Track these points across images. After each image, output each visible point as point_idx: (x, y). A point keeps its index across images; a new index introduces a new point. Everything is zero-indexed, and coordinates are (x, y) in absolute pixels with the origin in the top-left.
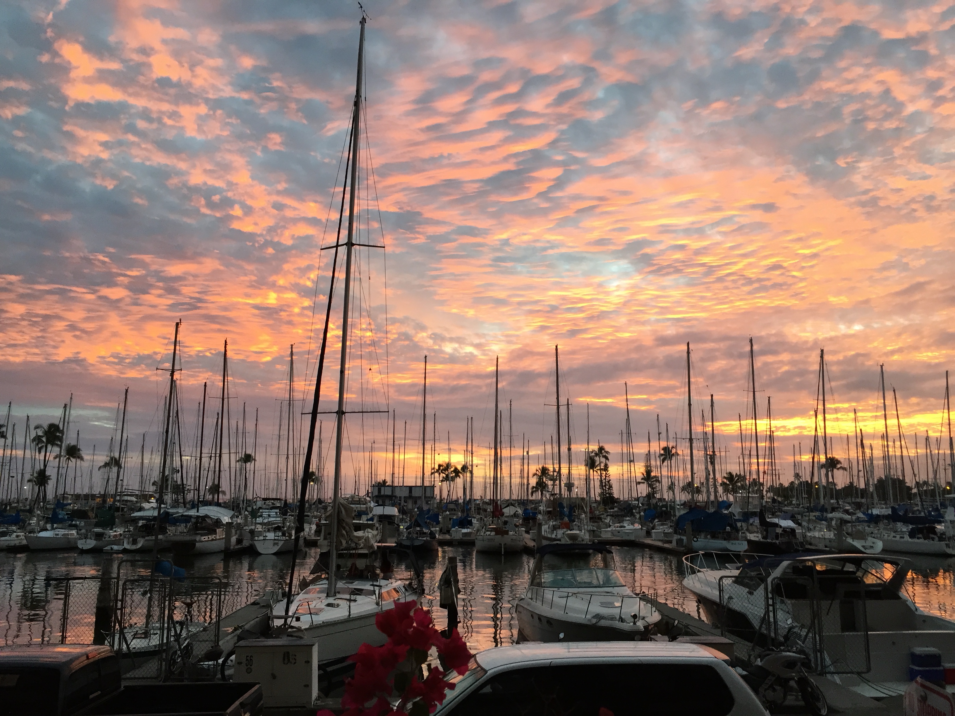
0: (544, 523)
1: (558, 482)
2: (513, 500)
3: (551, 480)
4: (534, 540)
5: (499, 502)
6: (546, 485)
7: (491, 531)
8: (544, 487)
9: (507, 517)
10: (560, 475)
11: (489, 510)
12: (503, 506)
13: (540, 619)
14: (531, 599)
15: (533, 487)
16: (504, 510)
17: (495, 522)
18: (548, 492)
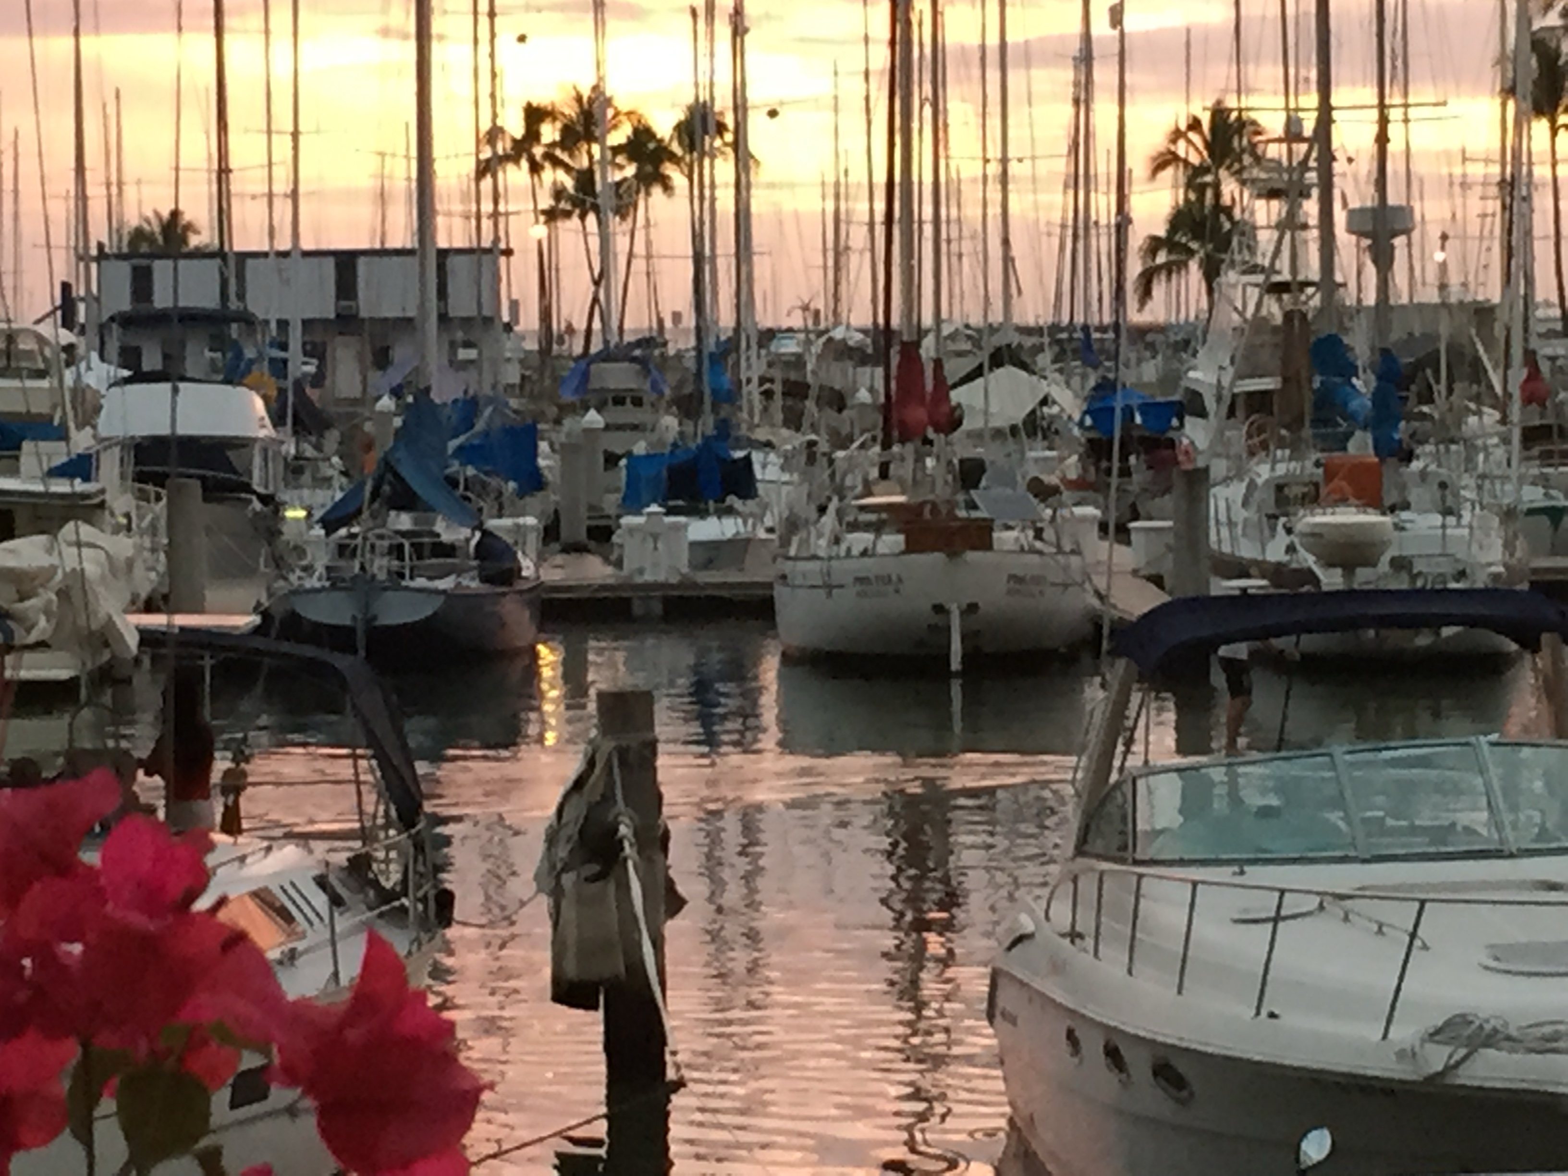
0: (1219, 468)
1: (1311, 208)
2: (1027, 331)
3: (1272, 194)
4: (1157, 581)
5: (928, 348)
6: (1248, 231)
7: (877, 528)
8: (1223, 243)
9: (977, 436)
10: (1327, 158)
11: (864, 395)
12: (954, 369)
13: (1113, 1054)
14: (1074, 935)
15: (1154, 244)
16: (957, 396)
17: (903, 470)
18: (1254, 269)
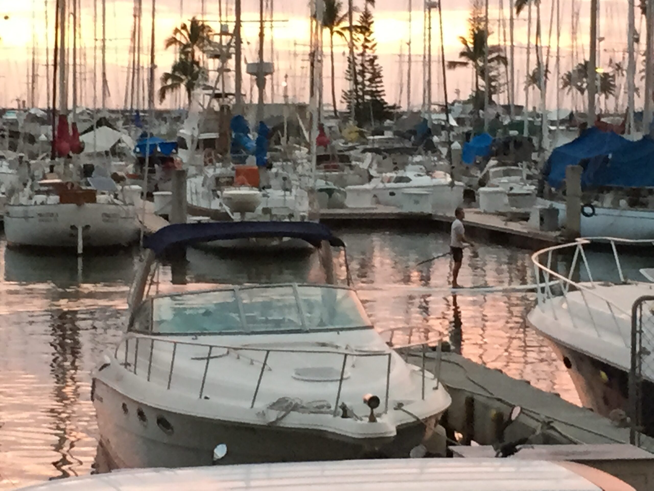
0: (192, 170)
1: (231, 63)
2: (113, 112)
3: (216, 56)
4: (166, 217)
5: (70, 119)
6: (205, 72)
7: (47, 193)
8: (195, 77)
9: (90, 155)
10: (239, 42)
11: (43, 137)
12: (81, 127)
13: (141, 414)
14: (127, 364)
15: (167, 76)
16: (82, 138)
17: (59, 169)
18: (207, 88)
